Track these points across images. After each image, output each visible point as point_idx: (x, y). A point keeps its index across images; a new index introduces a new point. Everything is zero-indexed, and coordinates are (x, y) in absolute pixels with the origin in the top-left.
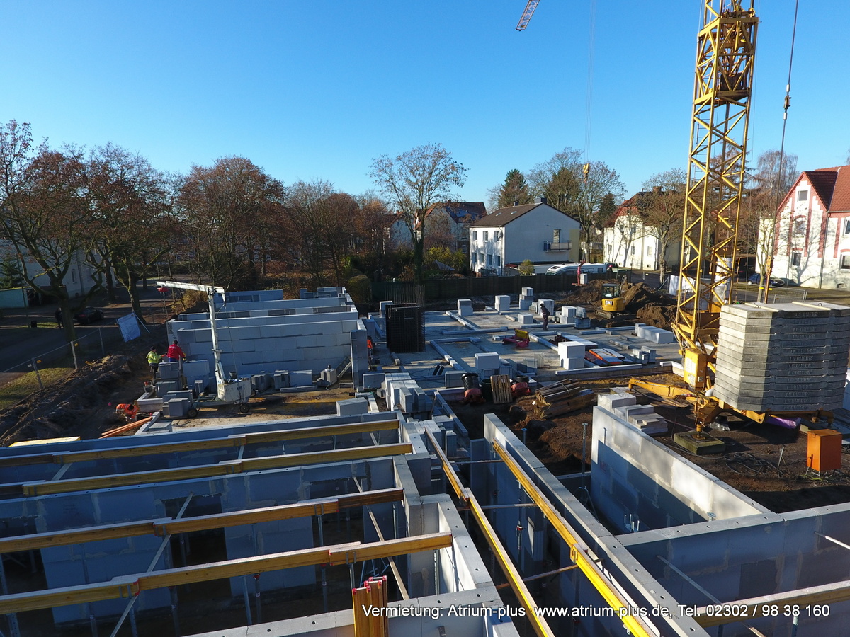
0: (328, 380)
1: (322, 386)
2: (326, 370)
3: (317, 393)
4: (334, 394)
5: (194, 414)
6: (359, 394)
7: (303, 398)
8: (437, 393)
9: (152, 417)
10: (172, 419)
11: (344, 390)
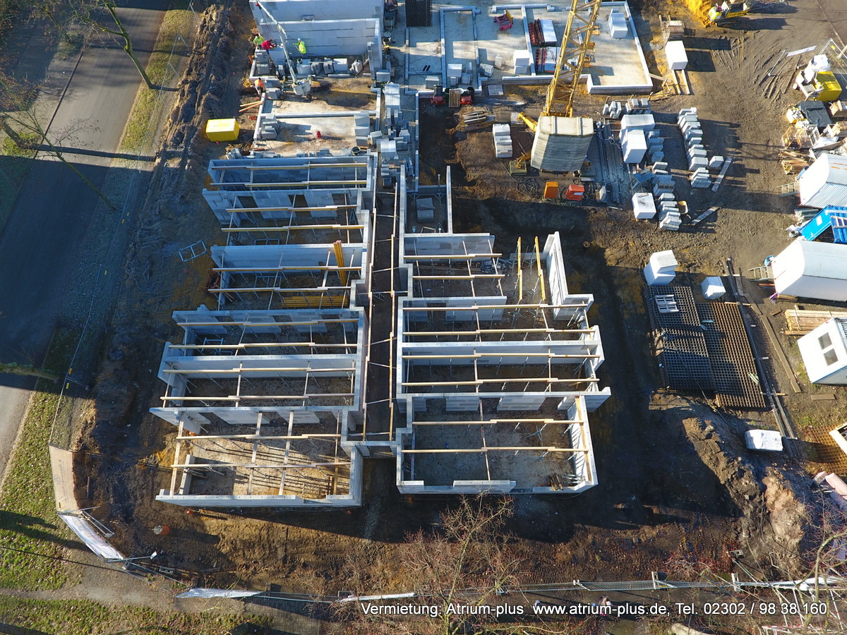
0: (357, 70)
1: (353, 74)
2: (355, 63)
3: (350, 80)
4: (359, 84)
5: (283, 97)
6: (372, 89)
7: (342, 85)
8: (417, 95)
9: (263, 99)
10: (272, 100)
11: (366, 80)
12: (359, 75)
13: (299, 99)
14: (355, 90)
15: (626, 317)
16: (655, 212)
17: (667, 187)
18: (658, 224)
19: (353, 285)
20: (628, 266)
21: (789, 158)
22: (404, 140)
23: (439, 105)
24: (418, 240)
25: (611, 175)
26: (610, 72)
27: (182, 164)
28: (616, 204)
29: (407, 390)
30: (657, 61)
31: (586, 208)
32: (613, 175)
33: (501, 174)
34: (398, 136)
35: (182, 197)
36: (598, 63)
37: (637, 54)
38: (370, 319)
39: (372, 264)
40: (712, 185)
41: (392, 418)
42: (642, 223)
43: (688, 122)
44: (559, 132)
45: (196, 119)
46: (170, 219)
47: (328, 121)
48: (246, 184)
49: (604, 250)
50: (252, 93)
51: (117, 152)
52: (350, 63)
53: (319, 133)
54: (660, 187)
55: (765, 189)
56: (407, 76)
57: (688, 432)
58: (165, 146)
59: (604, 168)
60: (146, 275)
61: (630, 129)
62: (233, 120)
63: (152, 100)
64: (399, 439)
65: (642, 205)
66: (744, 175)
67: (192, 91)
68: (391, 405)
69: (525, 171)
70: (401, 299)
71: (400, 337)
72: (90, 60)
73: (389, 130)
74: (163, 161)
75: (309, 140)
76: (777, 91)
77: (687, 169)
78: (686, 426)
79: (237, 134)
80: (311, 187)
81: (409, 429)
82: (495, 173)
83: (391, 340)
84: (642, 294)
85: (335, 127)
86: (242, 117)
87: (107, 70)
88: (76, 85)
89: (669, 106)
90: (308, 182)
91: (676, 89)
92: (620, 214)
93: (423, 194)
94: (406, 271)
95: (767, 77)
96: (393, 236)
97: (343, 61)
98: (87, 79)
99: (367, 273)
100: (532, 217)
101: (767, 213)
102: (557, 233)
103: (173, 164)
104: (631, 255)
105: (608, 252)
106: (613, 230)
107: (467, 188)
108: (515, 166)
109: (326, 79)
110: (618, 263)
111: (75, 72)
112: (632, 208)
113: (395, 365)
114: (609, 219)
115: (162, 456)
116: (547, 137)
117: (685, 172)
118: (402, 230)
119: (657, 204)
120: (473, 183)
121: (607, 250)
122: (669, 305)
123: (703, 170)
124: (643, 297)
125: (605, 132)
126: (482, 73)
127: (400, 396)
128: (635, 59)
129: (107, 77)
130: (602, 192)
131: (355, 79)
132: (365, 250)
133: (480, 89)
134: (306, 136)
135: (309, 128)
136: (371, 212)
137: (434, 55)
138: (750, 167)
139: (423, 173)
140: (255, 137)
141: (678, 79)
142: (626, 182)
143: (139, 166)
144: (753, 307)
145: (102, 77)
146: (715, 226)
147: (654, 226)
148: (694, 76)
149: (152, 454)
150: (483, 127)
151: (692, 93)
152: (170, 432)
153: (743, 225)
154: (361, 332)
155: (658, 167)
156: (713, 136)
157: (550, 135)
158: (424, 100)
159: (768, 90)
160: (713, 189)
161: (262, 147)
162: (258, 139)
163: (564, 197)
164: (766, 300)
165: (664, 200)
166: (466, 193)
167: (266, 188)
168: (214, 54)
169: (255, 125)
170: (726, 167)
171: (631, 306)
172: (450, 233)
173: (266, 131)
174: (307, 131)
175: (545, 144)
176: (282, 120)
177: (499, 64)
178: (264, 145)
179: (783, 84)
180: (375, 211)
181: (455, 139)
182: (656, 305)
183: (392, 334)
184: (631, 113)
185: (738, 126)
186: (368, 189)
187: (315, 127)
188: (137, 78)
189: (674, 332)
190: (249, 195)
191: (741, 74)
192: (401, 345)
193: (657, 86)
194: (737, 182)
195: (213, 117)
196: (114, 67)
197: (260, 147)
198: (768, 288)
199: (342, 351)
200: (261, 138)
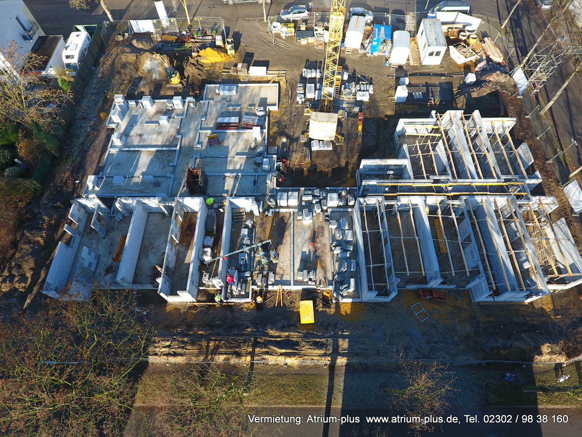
14: (268, 226)
20: (394, 107)
26: (264, 99)
27: (344, 337)
30: (258, 80)
36: (257, 102)
47: (299, 241)
58: (325, 355)
75: (316, 251)
76: (285, 43)
84: (409, 105)
85: (304, 236)
95: (275, 45)
104: (388, 105)
106: (376, 109)
112: (364, 101)
115: (547, 308)
134: (312, 254)
135: (304, 252)
137: (238, 179)
141: (274, 74)
148: (273, 68)
149: (548, 314)
151: (285, 71)
159: (284, 46)
164: (405, 69)
171: (415, 109)
174: (307, 253)
178: (320, 281)
179: (281, 41)
181: (313, 171)
182: (417, 99)
185: (307, 60)
191: (272, 52)
193: (277, 82)
195: (298, 320)
198: (401, 67)
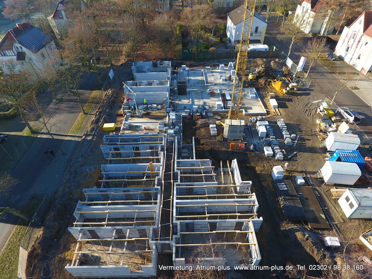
0: (160, 108)
1: (158, 109)
2: (159, 106)
3: (157, 111)
4: (161, 112)
5: (132, 116)
6: (165, 114)
7: (154, 113)
8: (182, 116)
9: (125, 117)
10: (129, 118)
11: (163, 111)
12: (161, 110)
13: (138, 117)
14: (159, 114)
15: (267, 192)
16: (273, 153)
17: (276, 145)
18: (275, 158)
19: (157, 178)
20: (265, 173)
21: (320, 135)
22: (177, 130)
23: (190, 119)
24: (182, 162)
25: (255, 141)
26: (251, 108)
27: (93, 138)
28: (258, 151)
29: (178, 219)
30: (267, 105)
31: (246, 152)
32: (256, 141)
33: (213, 141)
34: (174, 128)
35: (91, 149)
36: (246, 106)
37: (260, 103)
38: (163, 191)
39: (164, 171)
40: (293, 145)
41: (171, 231)
42: (269, 157)
43: (281, 123)
44: (232, 124)
45: (100, 124)
46: (85, 157)
47: (149, 124)
48: (117, 143)
49: (255, 167)
50: (121, 115)
51: (68, 135)
52: (157, 106)
53: (145, 128)
54: (273, 145)
55: (314, 146)
56: (178, 110)
57: (298, 238)
58: (87, 132)
59: (252, 139)
60: (73, 178)
61: (260, 126)
62: (113, 124)
63: (84, 118)
64: (174, 240)
65: (268, 151)
66: (305, 141)
67: (100, 115)
68: (171, 225)
69: (222, 140)
70: (175, 183)
71: (175, 198)
72: (63, 105)
73: (171, 126)
74: (85, 137)
75: (141, 130)
76: (312, 114)
77: (283, 139)
78: (297, 236)
79: (114, 128)
80: (142, 144)
81: (178, 236)
82: (211, 141)
83: (171, 199)
84: (272, 184)
85: (151, 126)
86: (117, 123)
87: (69, 108)
88: (57, 113)
89: (273, 119)
90: (140, 142)
91: (275, 114)
92: (260, 155)
93: (184, 148)
94: (177, 173)
95: (307, 110)
96: (172, 160)
97: (155, 105)
98: (61, 111)
99: (162, 174)
100: (226, 156)
101: (316, 154)
102: (235, 159)
103: (89, 138)
104: (266, 169)
105: (257, 168)
106: (258, 160)
107: (201, 146)
108: (219, 138)
109: (149, 111)
110: (261, 172)
111: (58, 109)
112: (264, 152)
113: (173, 209)
114: (256, 156)
115: (68, 253)
116: (228, 126)
117: (282, 140)
118: (176, 158)
119: (273, 151)
120: (203, 144)
121: (256, 167)
122: (283, 187)
123: (289, 139)
124: (273, 185)
125: (251, 127)
126: (205, 109)
127: (174, 221)
128: (259, 104)
129: (69, 111)
130: (252, 147)
131: (159, 111)
132: (161, 166)
133: (205, 114)
135: (141, 126)
136: (164, 153)
137: (188, 103)
138: (307, 138)
139: (184, 141)
140: (121, 129)
141: (275, 111)
142: (261, 144)
143: (76, 139)
144: (317, 188)
145: (67, 110)
146: (297, 158)
147: (274, 159)
148: (281, 110)
149: (64, 253)
150: (206, 126)
151: (281, 115)
152: (73, 243)
153: (307, 158)
154: (159, 196)
155: (272, 138)
156: (291, 128)
157: (229, 125)
158: (184, 117)
159: (308, 114)
160: (294, 146)
161: (124, 133)
162: (122, 130)
163: (238, 149)
164: (322, 185)
165: (276, 149)
166: (200, 148)
167: (125, 145)
168: (109, 103)
169: (121, 126)
170: (297, 138)
171: (269, 188)
172: (194, 159)
173: (126, 127)
175: (228, 128)
176: (131, 124)
177: (211, 106)
179: (313, 112)
180: (165, 152)
181: (196, 130)
182: (278, 187)
183: (172, 197)
184: (260, 120)
185: (300, 125)
186: (163, 144)
187: (143, 126)
188: (80, 111)
189: (287, 197)
190: (118, 147)
191: (298, 109)
192: (175, 201)
193: (268, 113)
194: (303, 143)
195: (106, 123)
196: (72, 107)
197: (123, 133)
198: (321, 181)
199: (151, 203)
200: (124, 129)
